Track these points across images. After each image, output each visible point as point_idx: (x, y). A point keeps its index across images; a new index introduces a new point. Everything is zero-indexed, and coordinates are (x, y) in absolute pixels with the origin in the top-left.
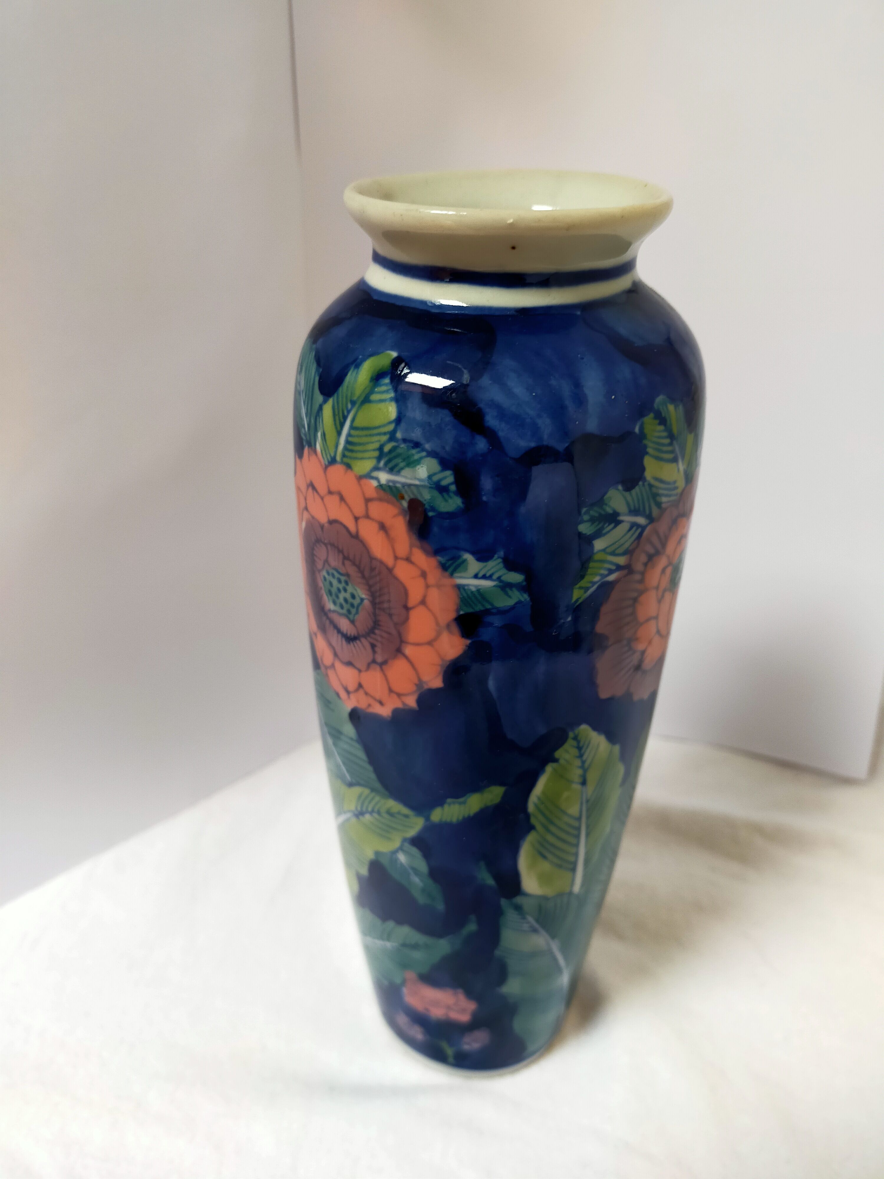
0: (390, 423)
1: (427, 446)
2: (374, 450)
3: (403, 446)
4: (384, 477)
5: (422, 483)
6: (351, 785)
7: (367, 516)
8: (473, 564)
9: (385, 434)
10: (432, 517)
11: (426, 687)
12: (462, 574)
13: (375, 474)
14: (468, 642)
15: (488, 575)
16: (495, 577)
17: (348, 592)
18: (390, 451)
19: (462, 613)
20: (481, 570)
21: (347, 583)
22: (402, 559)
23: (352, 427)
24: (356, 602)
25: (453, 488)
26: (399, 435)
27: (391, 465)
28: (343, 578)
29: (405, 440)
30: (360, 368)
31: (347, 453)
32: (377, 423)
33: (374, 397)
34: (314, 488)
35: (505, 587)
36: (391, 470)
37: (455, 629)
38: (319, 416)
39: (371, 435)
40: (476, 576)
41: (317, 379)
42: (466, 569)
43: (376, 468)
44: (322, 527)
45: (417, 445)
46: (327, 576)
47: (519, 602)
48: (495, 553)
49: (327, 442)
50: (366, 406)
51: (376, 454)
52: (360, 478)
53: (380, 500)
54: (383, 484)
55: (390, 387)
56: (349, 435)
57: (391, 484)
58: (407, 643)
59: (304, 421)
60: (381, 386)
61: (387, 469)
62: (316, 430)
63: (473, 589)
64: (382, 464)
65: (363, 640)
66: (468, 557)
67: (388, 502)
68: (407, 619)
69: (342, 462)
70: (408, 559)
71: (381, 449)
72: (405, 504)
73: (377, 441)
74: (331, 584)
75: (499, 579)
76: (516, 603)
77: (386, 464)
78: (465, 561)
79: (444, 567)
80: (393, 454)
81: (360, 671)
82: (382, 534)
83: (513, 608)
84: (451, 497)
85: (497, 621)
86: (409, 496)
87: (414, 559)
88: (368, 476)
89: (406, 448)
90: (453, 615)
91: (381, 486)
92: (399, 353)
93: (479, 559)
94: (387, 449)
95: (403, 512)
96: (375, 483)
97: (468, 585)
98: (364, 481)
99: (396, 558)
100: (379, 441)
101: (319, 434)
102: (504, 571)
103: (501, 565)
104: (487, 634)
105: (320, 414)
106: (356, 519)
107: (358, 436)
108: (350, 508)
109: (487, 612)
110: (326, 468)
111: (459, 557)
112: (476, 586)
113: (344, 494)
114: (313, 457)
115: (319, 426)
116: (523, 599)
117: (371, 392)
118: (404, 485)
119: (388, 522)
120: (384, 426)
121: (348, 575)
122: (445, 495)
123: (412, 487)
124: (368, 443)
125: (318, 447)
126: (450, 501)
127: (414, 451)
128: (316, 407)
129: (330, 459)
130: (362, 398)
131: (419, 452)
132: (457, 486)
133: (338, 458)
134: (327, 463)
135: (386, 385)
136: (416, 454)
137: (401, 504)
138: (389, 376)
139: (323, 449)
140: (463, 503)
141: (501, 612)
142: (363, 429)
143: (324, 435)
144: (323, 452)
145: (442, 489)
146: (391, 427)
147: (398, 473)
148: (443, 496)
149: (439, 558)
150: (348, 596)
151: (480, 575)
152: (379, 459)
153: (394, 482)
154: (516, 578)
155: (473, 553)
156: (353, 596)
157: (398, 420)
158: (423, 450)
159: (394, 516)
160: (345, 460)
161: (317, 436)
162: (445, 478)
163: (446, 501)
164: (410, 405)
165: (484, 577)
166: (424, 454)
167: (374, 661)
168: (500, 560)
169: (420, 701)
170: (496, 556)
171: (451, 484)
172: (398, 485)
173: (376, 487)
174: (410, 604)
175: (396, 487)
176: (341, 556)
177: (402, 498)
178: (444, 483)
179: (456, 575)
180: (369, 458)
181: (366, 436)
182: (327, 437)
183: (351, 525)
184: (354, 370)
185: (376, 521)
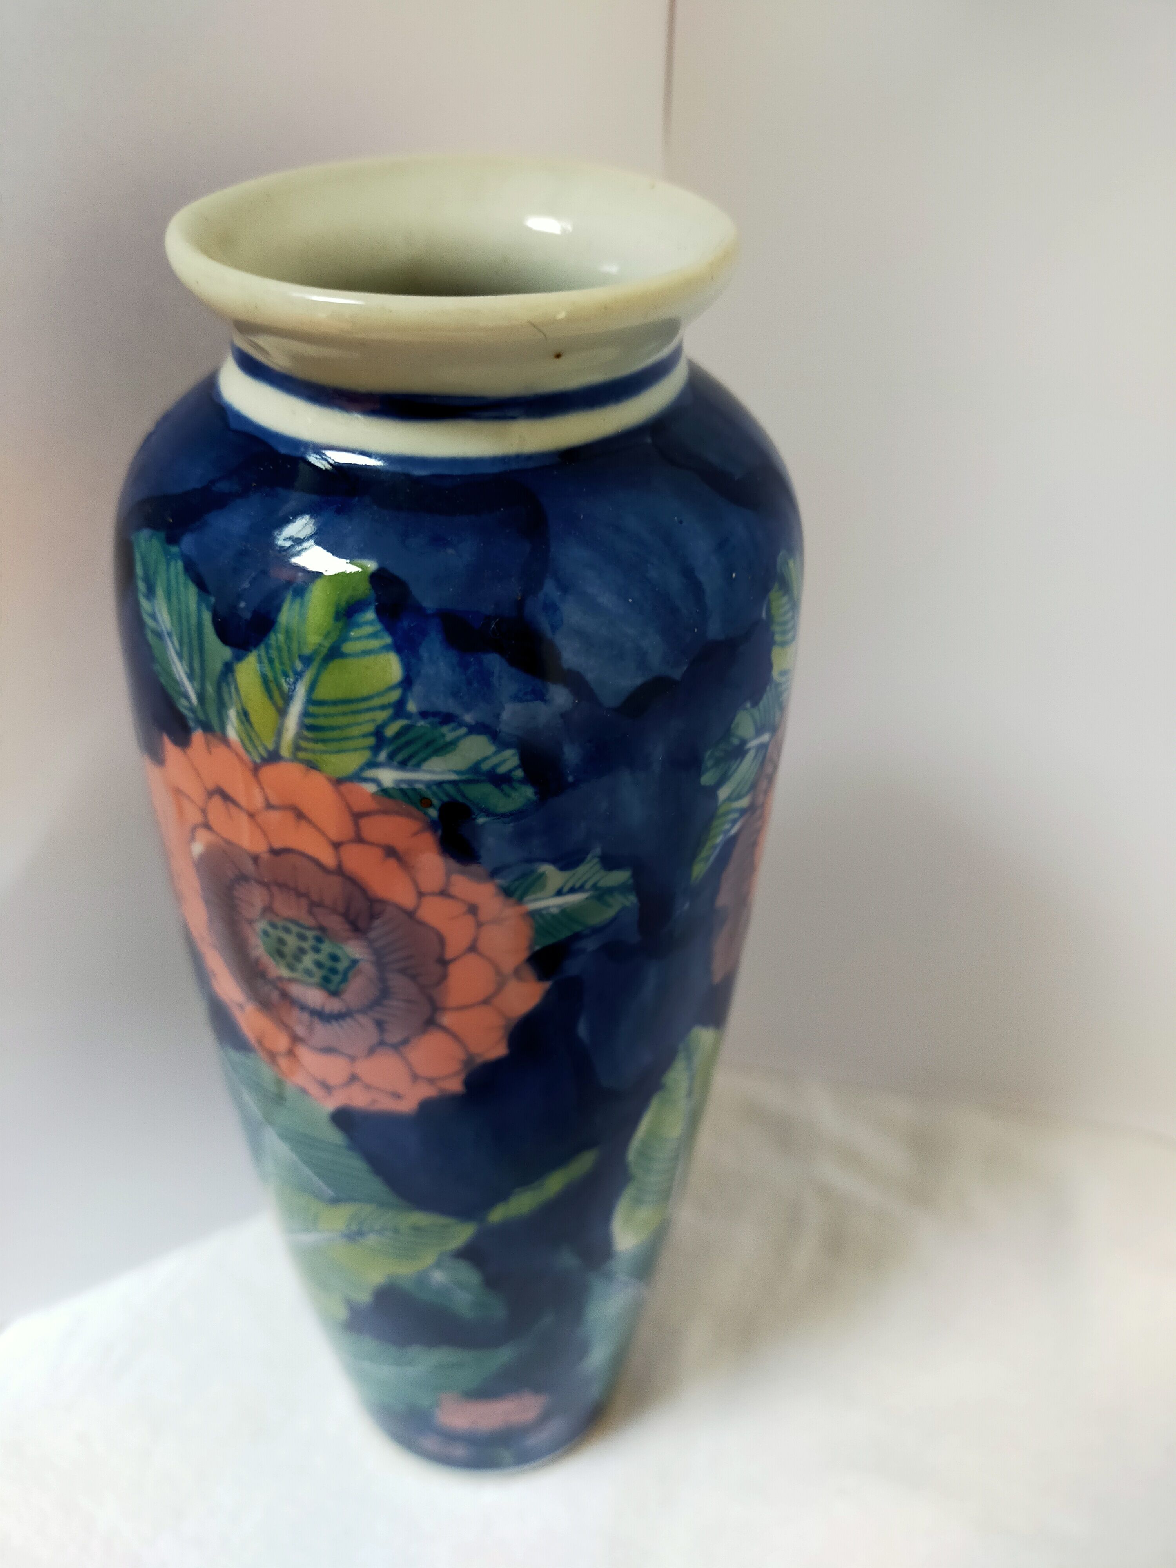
0: (392, 688)
1: (468, 718)
2: (365, 736)
3: (421, 723)
4: (388, 777)
5: (464, 777)
6: (335, 1201)
7: (359, 839)
8: (553, 875)
9: (383, 707)
10: (483, 825)
11: (479, 1061)
12: (539, 895)
13: (371, 773)
14: (547, 985)
15: (578, 885)
16: (588, 886)
17: (322, 952)
18: (398, 735)
19: (537, 948)
20: (568, 881)
21: (319, 940)
22: (433, 894)
23: (311, 701)
24: (342, 966)
25: (519, 773)
26: (412, 707)
27: (400, 757)
28: (310, 934)
29: (424, 714)
30: (307, 595)
31: (304, 744)
32: (365, 691)
33: (348, 647)
34: (226, 797)
35: (601, 894)
36: (403, 765)
37: (529, 973)
38: (228, 684)
39: (354, 713)
40: (559, 893)
41: (207, 617)
42: (543, 887)
43: (372, 764)
44: (255, 859)
45: (447, 719)
46: (270, 930)
47: (624, 909)
48: (587, 853)
49: (256, 726)
50: (335, 665)
51: (371, 741)
52: (338, 782)
53: (385, 812)
54: (387, 788)
55: (379, 627)
56: (305, 714)
57: (404, 786)
58: (444, 1009)
59: (184, 686)
60: (359, 626)
61: (395, 763)
62: (222, 706)
63: (555, 911)
64: (383, 756)
65: (360, 1018)
66: (547, 869)
67: (398, 813)
68: (444, 977)
69: (295, 759)
70: (444, 893)
71: (378, 733)
72: (433, 813)
73: (368, 722)
74: (281, 941)
75: (595, 887)
76: (619, 912)
77: (391, 757)
78: (542, 875)
79: (507, 892)
80: (403, 740)
81: (353, 1059)
82: (392, 863)
83: (614, 920)
84: (514, 789)
85: (590, 945)
86: (440, 800)
87: (455, 890)
88: (357, 777)
89: (428, 726)
90: (524, 955)
91: (385, 792)
92: (379, 561)
93: (563, 868)
94: (390, 731)
95: (433, 826)
96: (371, 788)
97: (547, 908)
98: (346, 787)
99: (421, 894)
100: (374, 720)
101: (232, 714)
102: (603, 873)
103: (598, 867)
104: (573, 967)
105: (230, 679)
106: (337, 846)
107: (326, 716)
108: (319, 829)
109: (577, 937)
110: (256, 769)
111: (532, 872)
112: (559, 906)
113: (305, 808)
114: (220, 751)
115: (231, 697)
116: (627, 903)
117: (343, 638)
118: (429, 785)
119: (401, 843)
120: (380, 694)
121: (322, 929)
122: (505, 787)
123: (444, 785)
124: (349, 726)
125: (232, 733)
126: (514, 795)
127: (445, 729)
128: (215, 666)
129: (265, 754)
130: (324, 651)
131: (454, 729)
132: (524, 770)
133: (285, 752)
134: (258, 760)
135: (370, 623)
136: (449, 733)
137: (426, 814)
138: (373, 608)
139: (244, 736)
140: (536, 793)
141: (596, 931)
142: (335, 703)
143: (245, 716)
144: (247, 742)
145: (499, 780)
146: (395, 695)
147: (417, 767)
148: (502, 790)
149: (499, 881)
150: (322, 957)
151: (566, 889)
152: (376, 749)
153: (410, 782)
154: (621, 877)
155: (553, 862)
156: (334, 958)
157: (407, 682)
158: (461, 724)
159: (415, 834)
160: (302, 755)
161: (227, 716)
162: (505, 761)
163: (507, 795)
164: (424, 653)
165: (572, 890)
166: (463, 730)
167: (382, 1043)
168: (596, 860)
169: (469, 1083)
170: (589, 857)
171: (516, 768)
172: (418, 786)
173: (374, 795)
174: (449, 954)
175: (414, 790)
176: (304, 902)
177: (430, 805)
178: (502, 770)
179: (527, 898)
180: (355, 750)
181: (345, 714)
182: (253, 718)
183: (327, 857)
184: (292, 601)
185: (378, 845)
